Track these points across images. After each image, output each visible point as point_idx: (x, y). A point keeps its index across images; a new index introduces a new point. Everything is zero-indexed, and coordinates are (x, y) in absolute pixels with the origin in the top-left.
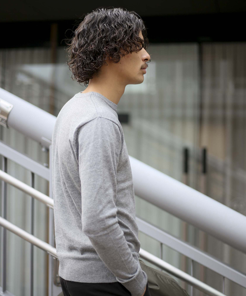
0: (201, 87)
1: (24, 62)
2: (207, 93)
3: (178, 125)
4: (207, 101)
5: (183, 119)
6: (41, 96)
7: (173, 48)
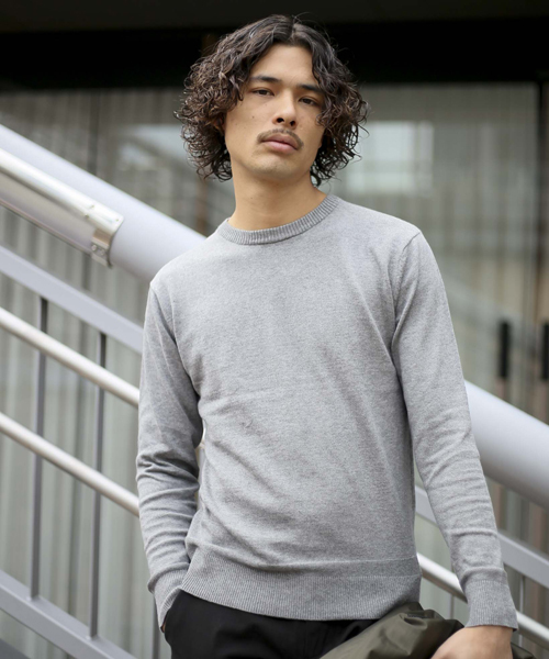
1: (140, 120)
3: (488, 271)
5: (500, 255)
6: (178, 196)
7: (480, 94)
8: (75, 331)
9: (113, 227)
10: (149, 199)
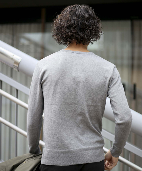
0: (133, 46)
2: (136, 50)
4: (136, 55)
5: (122, 66)
6: (36, 52)
7: (116, 23)
8: (9, 88)
9: (19, 61)
10: (28, 53)
